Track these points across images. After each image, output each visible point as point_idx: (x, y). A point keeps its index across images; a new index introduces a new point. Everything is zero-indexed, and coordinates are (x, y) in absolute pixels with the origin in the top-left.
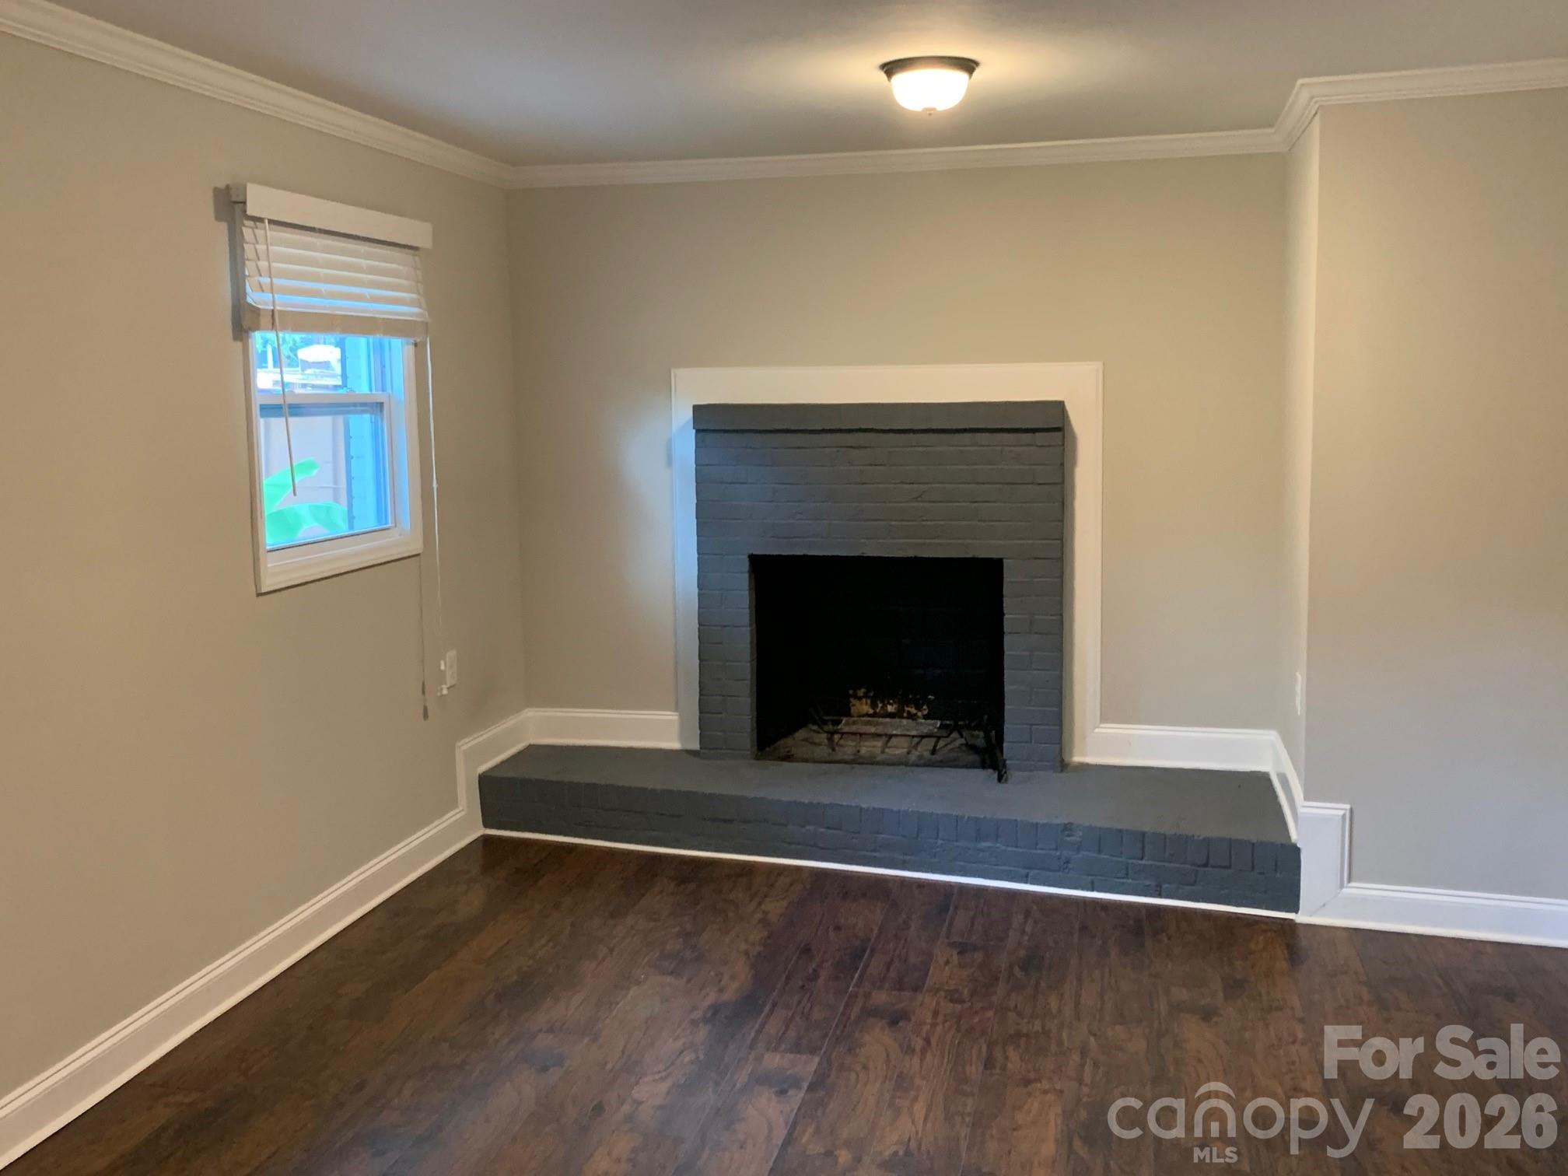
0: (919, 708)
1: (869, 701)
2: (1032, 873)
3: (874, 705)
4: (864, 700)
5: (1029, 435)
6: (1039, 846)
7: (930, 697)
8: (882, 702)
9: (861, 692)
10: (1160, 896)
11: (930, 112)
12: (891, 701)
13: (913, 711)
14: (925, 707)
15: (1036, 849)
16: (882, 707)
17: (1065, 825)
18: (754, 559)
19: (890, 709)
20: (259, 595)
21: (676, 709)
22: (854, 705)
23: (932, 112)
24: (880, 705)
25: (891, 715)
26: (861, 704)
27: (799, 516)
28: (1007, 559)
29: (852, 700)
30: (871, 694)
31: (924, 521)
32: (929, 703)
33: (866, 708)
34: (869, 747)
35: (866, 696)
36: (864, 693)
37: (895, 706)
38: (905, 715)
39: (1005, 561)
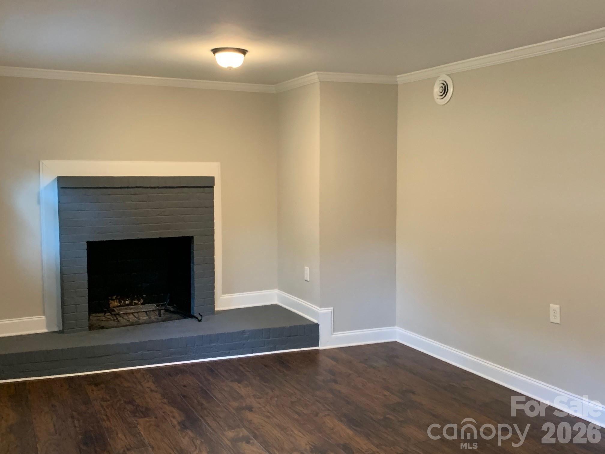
0: (139, 301)
1: (118, 301)
2: (231, 352)
3: (120, 302)
4: (115, 301)
5: (202, 189)
6: (234, 341)
7: (144, 295)
8: (123, 300)
9: (114, 297)
12: (127, 299)
13: (137, 302)
14: (141, 300)
15: (232, 342)
16: (123, 302)
17: (243, 331)
18: (89, 243)
19: (127, 302)
21: (44, 314)
22: (111, 303)
23: (231, 68)
24: (123, 301)
25: (128, 305)
26: (114, 302)
27: (110, 224)
28: (195, 236)
29: (110, 301)
30: (119, 297)
31: (163, 223)
32: (143, 298)
33: (116, 304)
35: (116, 299)
36: (115, 297)
37: (129, 301)
38: (133, 304)
39: (194, 237)
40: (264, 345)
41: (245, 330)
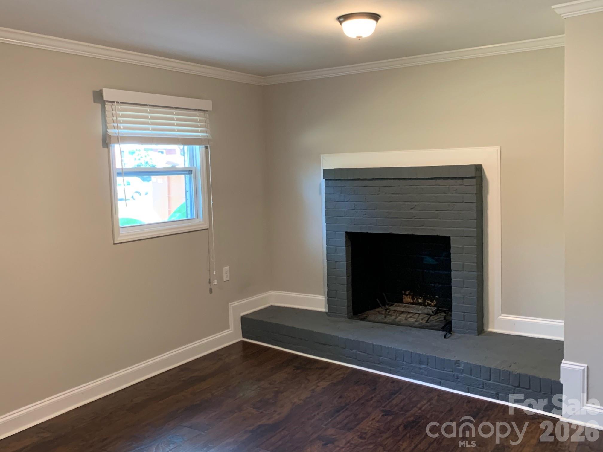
0: (432, 301)
1: (411, 297)
2: (443, 381)
3: (413, 299)
4: (409, 296)
5: (461, 180)
6: (445, 370)
7: (437, 297)
8: (416, 297)
9: (407, 293)
10: (498, 399)
11: (359, 38)
12: (420, 298)
13: (430, 302)
14: (435, 301)
15: (443, 370)
16: (416, 300)
17: (456, 361)
18: (347, 233)
19: (420, 301)
20: (115, 244)
21: (324, 295)
22: (405, 298)
23: (360, 38)
24: (415, 299)
25: (420, 304)
26: (408, 298)
27: (364, 216)
28: (452, 236)
29: (404, 296)
30: (412, 294)
31: (416, 218)
32: (436, 299)
33: (409, 300)
34: (401, 318)
35: (409, 294)
36: (409, 293)
37: (422, 300)
38: (426, 304)
40: (483, 387)
41: (459, 360)
